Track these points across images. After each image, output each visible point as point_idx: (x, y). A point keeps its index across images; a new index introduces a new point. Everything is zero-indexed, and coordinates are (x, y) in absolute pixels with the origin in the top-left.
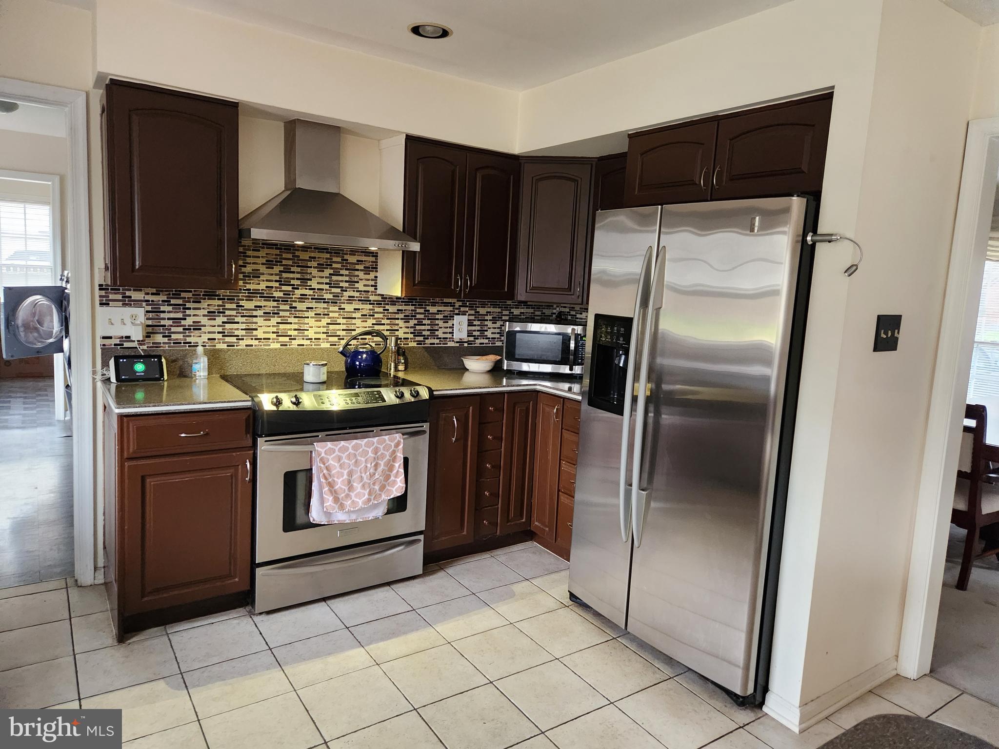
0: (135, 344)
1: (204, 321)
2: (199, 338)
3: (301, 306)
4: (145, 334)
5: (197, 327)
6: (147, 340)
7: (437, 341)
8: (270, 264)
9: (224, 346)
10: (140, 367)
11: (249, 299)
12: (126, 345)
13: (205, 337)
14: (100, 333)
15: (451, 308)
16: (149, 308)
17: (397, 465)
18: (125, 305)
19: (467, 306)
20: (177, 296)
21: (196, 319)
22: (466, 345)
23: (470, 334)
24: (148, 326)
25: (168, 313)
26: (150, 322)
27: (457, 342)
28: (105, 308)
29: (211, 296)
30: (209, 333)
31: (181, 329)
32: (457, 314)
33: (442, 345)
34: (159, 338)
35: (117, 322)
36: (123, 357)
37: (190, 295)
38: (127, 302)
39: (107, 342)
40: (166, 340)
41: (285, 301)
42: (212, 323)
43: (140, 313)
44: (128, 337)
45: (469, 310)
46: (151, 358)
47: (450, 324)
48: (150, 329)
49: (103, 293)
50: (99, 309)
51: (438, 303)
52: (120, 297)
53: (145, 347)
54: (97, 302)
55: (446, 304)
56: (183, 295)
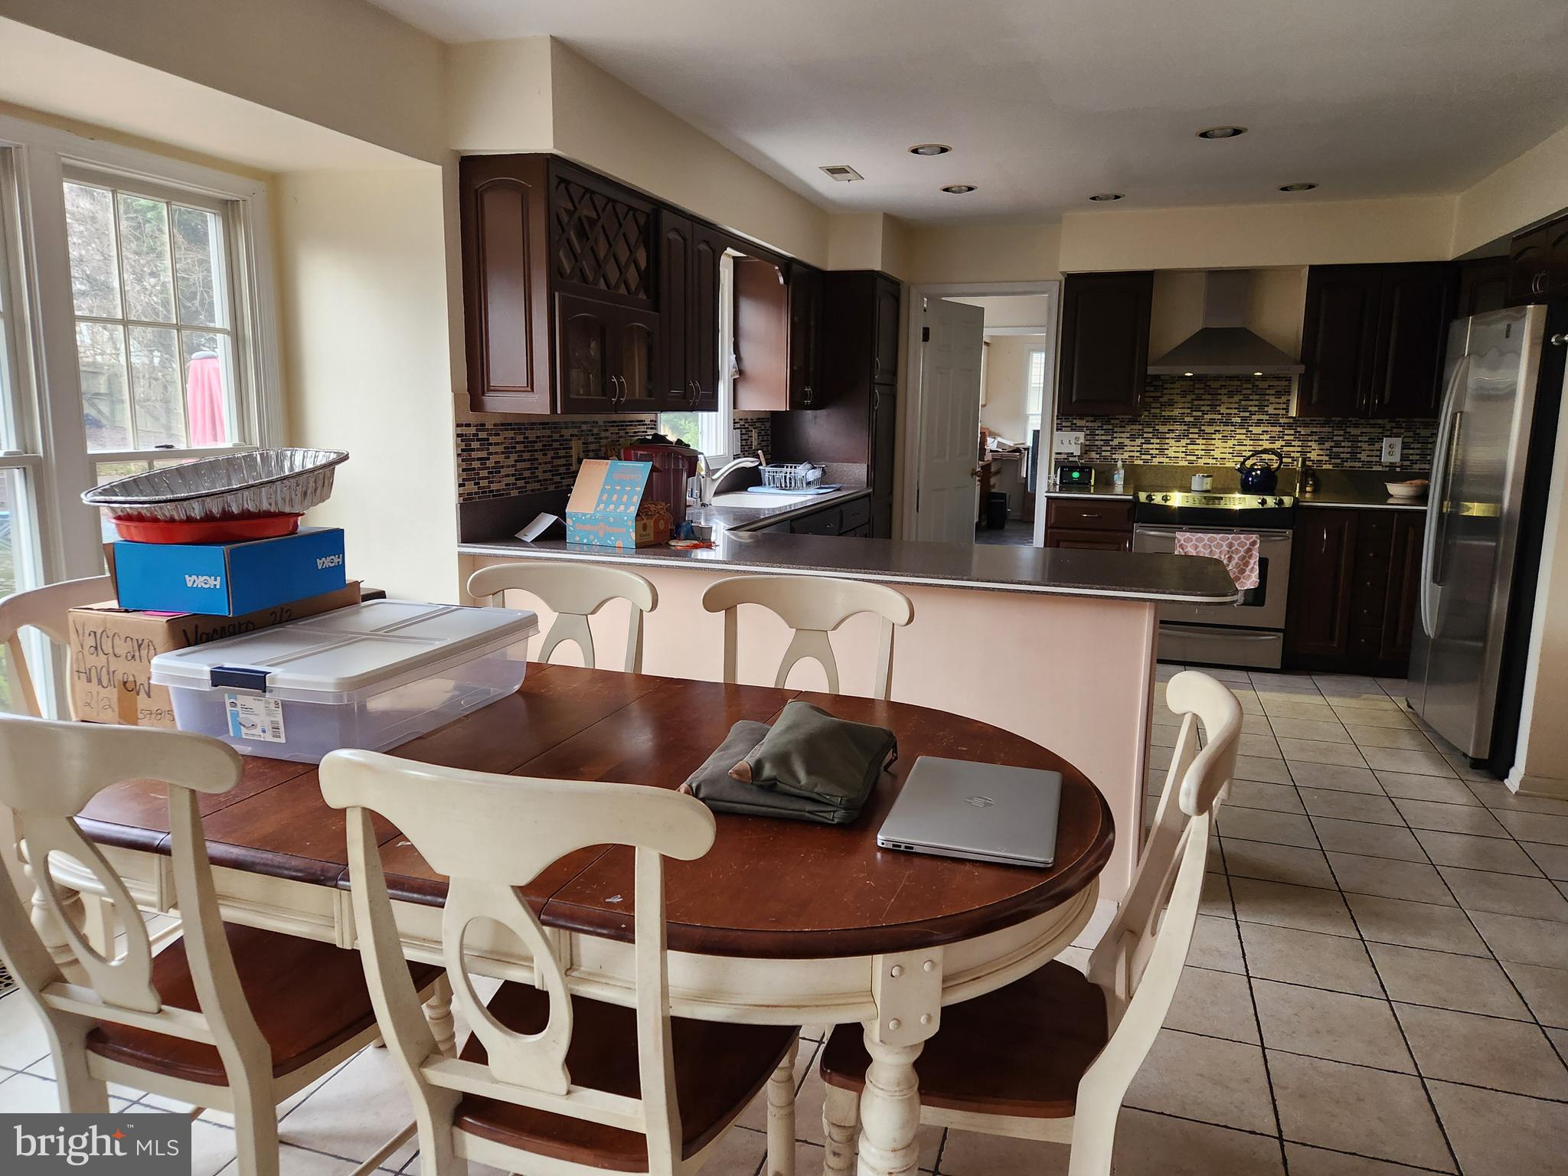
0: (1076, 459)
1: (1127, 442)
2: (1120, 457)
3: (1208, 429)
4: (1083, 452)
5: (1121, 446)
6: (1085, 456)
7: (1360, 464)
8: (1184, 394)
9: (1141, 462)
10: (1076, 475)
11: (1164, 424)
12: (1071, 459)
13: (1126, 455)
14: (1055, 450)
15: (1381, 430)
16: (1088, 432)
17: (1252, 561)
18: (1072, 430)
19: (1403, 428)
20: (1108, 422)
21: (1121, 440)
22: (1398, 469)
23: (1403, 457)
24: (1086, 445)
25: (1101, 436)
26: (1088, 443)
27: (1386, 466)
28: (1059, 432)
29: (1133, 421)
30: (1130, 451)
31: (1109, 448)
32: (1387, 436)
33: (1365, 469)
34: (1094, 455)
35: (1066, 442)
36: (1066, 467)
37: (1118, 422)
38: (1074, 428)
39: (1059, 456)
40: (1098, 456)
41: (1194, 425)
42: (1133, 443)
43: (1081, 435)
44: (1072, 453)
45: (1405, 431)
46: (1085, 470)
47: (1377, 446)
48: (1087, 448)
49: (1059, 421)
50: (1055, 433)
51: (1362, 424)
52: (1069, 424)
53: (1083, 461)
54: (1055, 428)
55: (1373, 426)
56: (1112, 421)
